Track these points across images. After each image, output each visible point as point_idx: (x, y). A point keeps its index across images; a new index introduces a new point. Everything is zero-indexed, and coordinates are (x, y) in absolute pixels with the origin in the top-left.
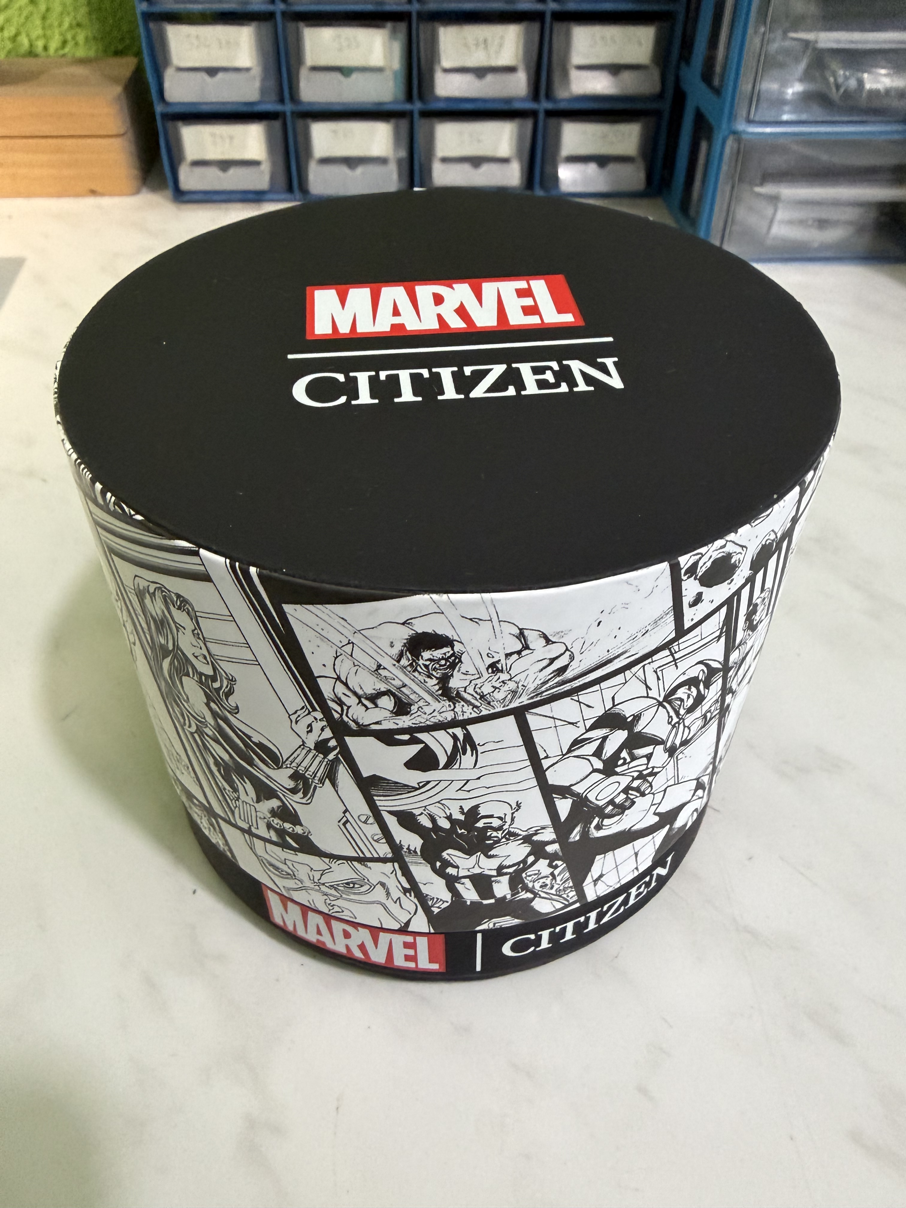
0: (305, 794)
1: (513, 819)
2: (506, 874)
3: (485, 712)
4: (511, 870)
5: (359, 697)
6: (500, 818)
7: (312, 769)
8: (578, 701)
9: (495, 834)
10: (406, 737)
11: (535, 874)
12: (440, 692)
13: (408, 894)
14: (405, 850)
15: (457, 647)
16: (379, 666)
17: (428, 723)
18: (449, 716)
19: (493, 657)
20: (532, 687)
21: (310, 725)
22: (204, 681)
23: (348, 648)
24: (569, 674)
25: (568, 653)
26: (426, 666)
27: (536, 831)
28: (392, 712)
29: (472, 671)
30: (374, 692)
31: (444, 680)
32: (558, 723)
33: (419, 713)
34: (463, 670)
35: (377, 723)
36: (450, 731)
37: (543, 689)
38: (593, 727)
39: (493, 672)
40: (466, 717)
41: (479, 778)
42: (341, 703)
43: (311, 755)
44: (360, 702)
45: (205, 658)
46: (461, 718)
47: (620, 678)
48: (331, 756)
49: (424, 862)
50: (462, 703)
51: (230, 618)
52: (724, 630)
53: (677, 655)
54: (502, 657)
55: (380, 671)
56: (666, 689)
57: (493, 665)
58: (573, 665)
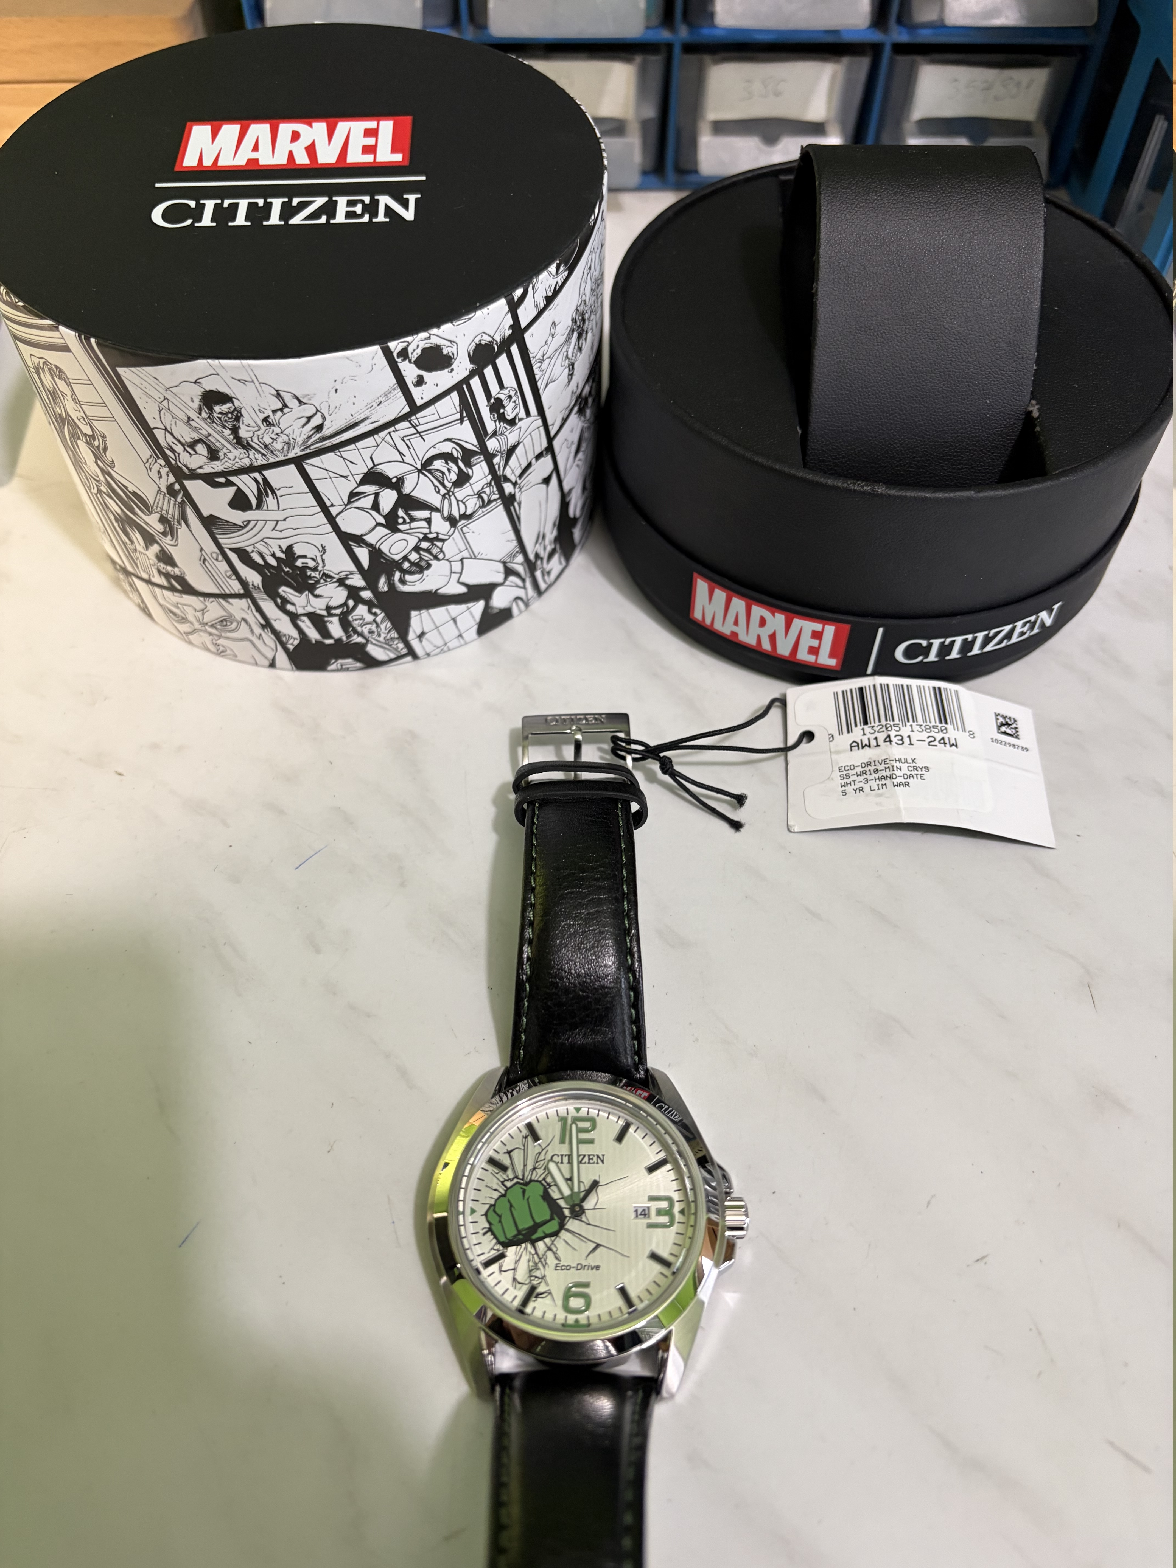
0: (172, 536)
1: (323, 561)
2: (335, 615)
3: (272, 460)
4: (338, 611)
5: (183, 444)
6: (312, 559)
7: (170, 512)
8: (342, 457)
9: (313, 574)
10: (222, 480)
11: (360, 619)
12: (235, 441)
13: (266, 631)
14: (251, 586)
15: (236, 403)
16: (189, 418)
17: (234, 467)
18: (246, 462)
19: (264, 413)
20: (300, 440)
21: (159, 472)
22: (89, 440)
23: (165, 403)
24: (326, 432)
25: (319, 414)
26: (220, 418)
27: (347, 575)
28: (207, 457)
29: (253, 424)
30: (191, 440)
31: (235, 430)
32: (332, 475)
33: (226, 459)
34: (246, 423)
35: (201, 467)
36: (252, 475)
37: (309, 443)
38: (363, 482)
39: (267, 425)
40: (259, 464)
41: (285, 520)
42: (172, 451)
43: (166, 499)
44: (185, 449)
45: (84, 420)
46: (256, 464)
47: (370, 441)
48: (179, 499)
49: (268, 598)
50: (253, 451)
51: (89, 382)
52: (465, 414)
53: (420, 429)
54: (271, 414)
55: (191, 422)
56: (421, 459)
57: (266, 420)
58: (327, 424)
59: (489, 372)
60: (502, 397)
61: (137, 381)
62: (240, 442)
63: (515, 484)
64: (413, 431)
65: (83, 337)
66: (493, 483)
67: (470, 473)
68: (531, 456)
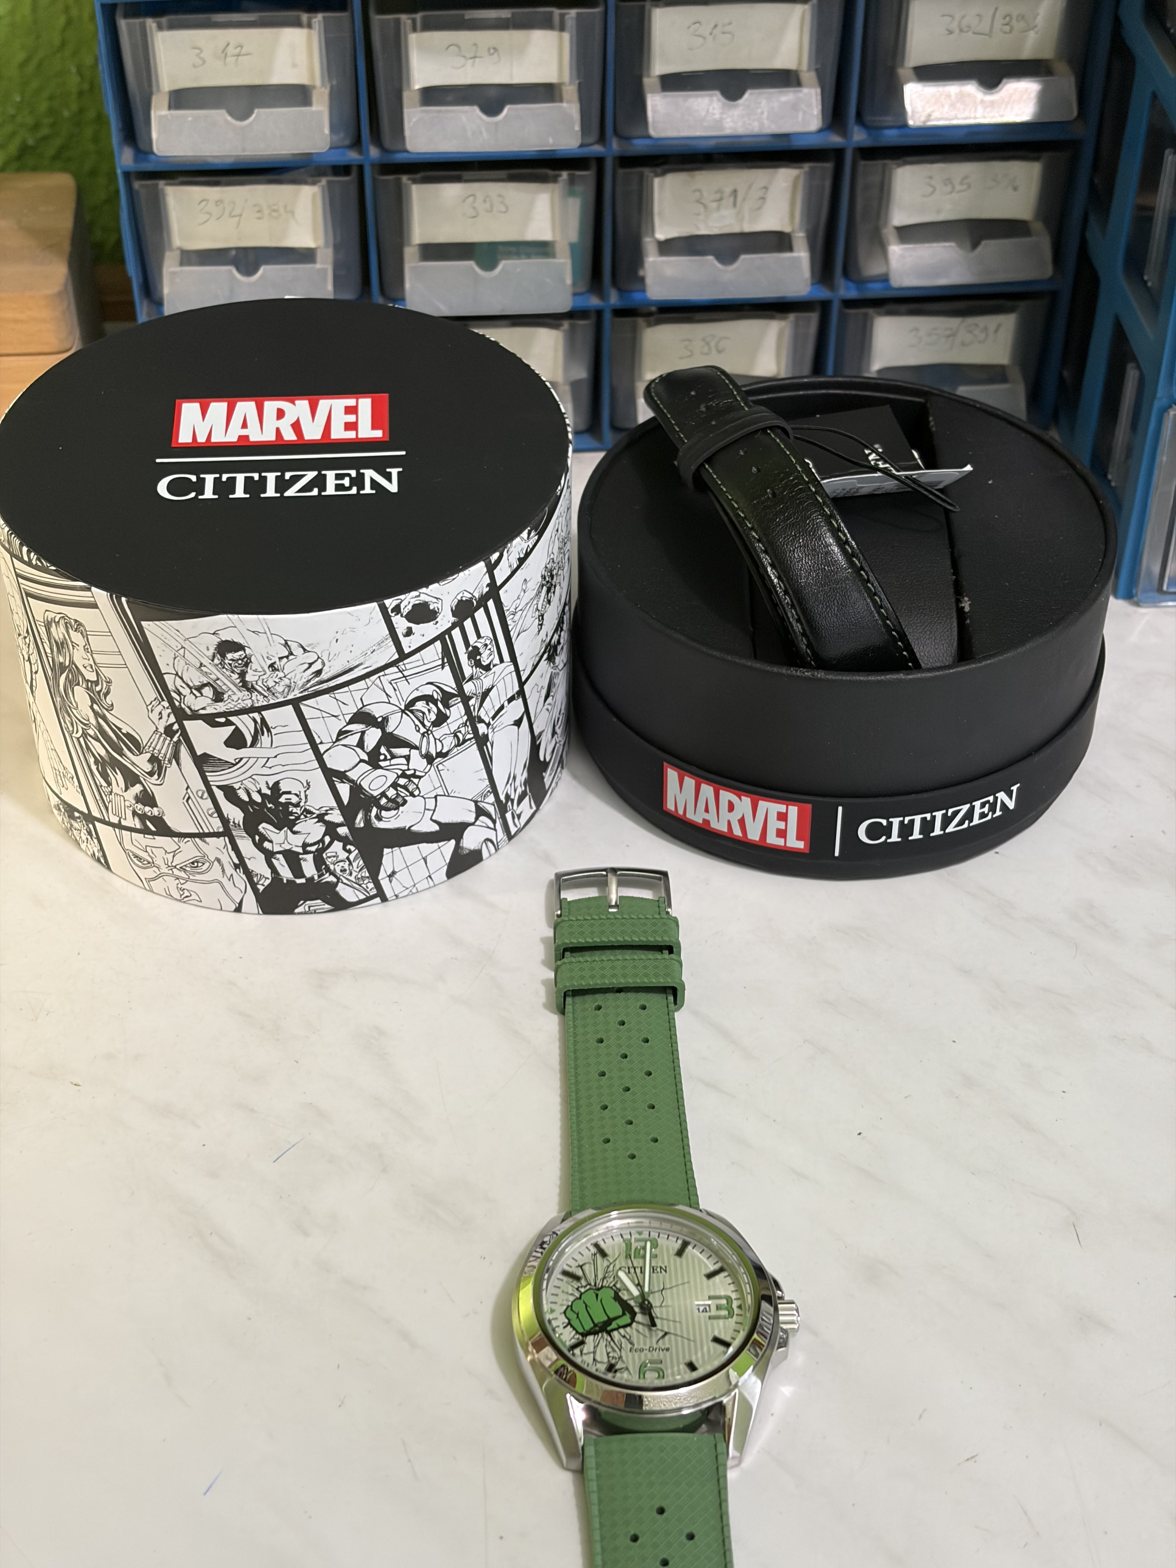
0: (159, 776)
1: (306, 797)
2: (310, 852)
3: (272, 702)
4: (313, 849)
5: (190, 688)
6: (296, 795)
7: (163, 752)
8: (335, 698)
9: (295, 810)
10: (223, 720)
11: (334, 857)
12: (241, 684)
13: (238, 870)
14: (232, 823)
15: (248, 651)
16: (201, 664)
17: (236, 708)
18: (249, 703)
19: (271, 659)
20: (300, 683)
21: (160, 713)
22: (90, 686)
23: (182, 652)
24: (324, 676)
25: (320, 660)
26: (230, 664)
27: (327, 811)
28: (212, 699)
29: (260, 669)
30: (200, 684)
31: (242, 675)
32: (325, 715)
33: (229, 701)
34: (254, 668)
35: (204, 708)
36: (251, 715)
37: (308, 686)
38: (351, 722)
39: (273, 670)
40: (260, 705)
41: (276, 757)
42: (179, 694)
43: (162, 738)
44: (192, 692)
45: (92, 667)
46: (256, 705)
47: (361, 684)
48: (175, 739)
49: (246, 835)
50: (256, 693)
51: (109, 634)
52: (446, 661)
53: (406, 673)
54: (277, 660)
55: (202, 668)
56: (405, 700)
57: (272, 666)
58: (326, 669)
59: (468, 624)
60: (479, 645)
61: (159, 632)
62: (246, 686)
63: (488, 725)
64: (400, 675)
65: (114, 596)
66: (468, 724)
67: (448, 715)
68: (504, 699)
